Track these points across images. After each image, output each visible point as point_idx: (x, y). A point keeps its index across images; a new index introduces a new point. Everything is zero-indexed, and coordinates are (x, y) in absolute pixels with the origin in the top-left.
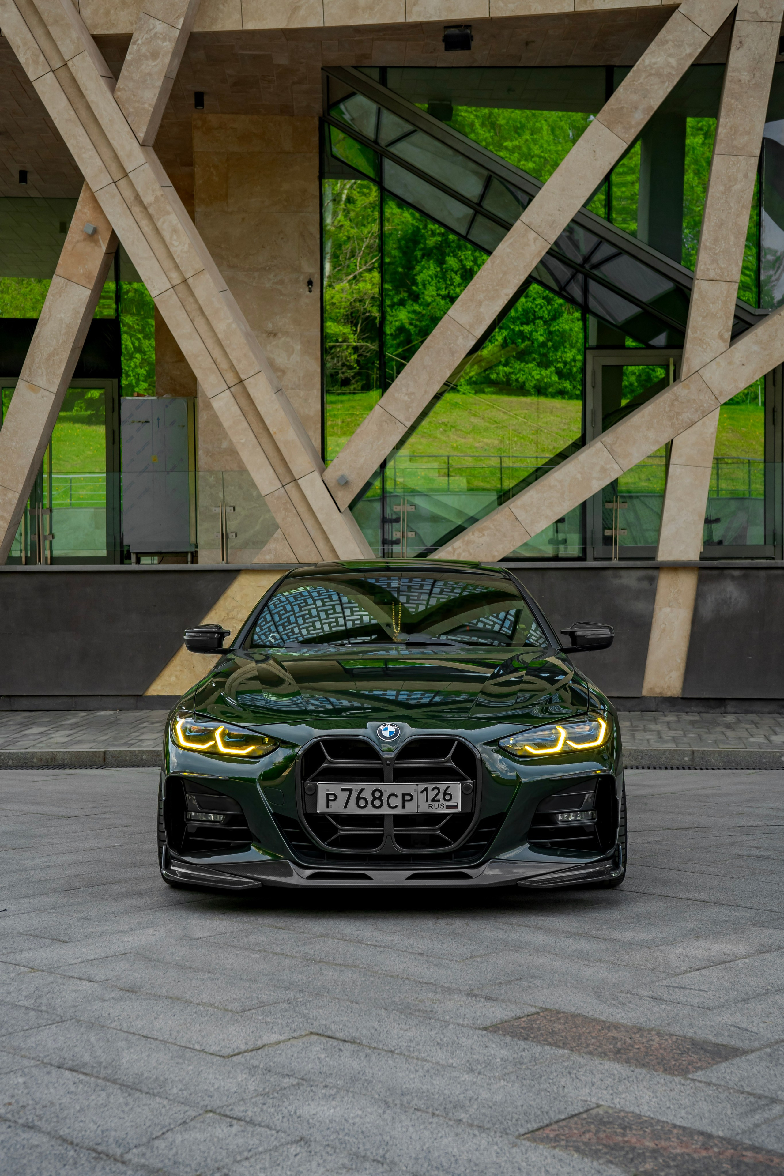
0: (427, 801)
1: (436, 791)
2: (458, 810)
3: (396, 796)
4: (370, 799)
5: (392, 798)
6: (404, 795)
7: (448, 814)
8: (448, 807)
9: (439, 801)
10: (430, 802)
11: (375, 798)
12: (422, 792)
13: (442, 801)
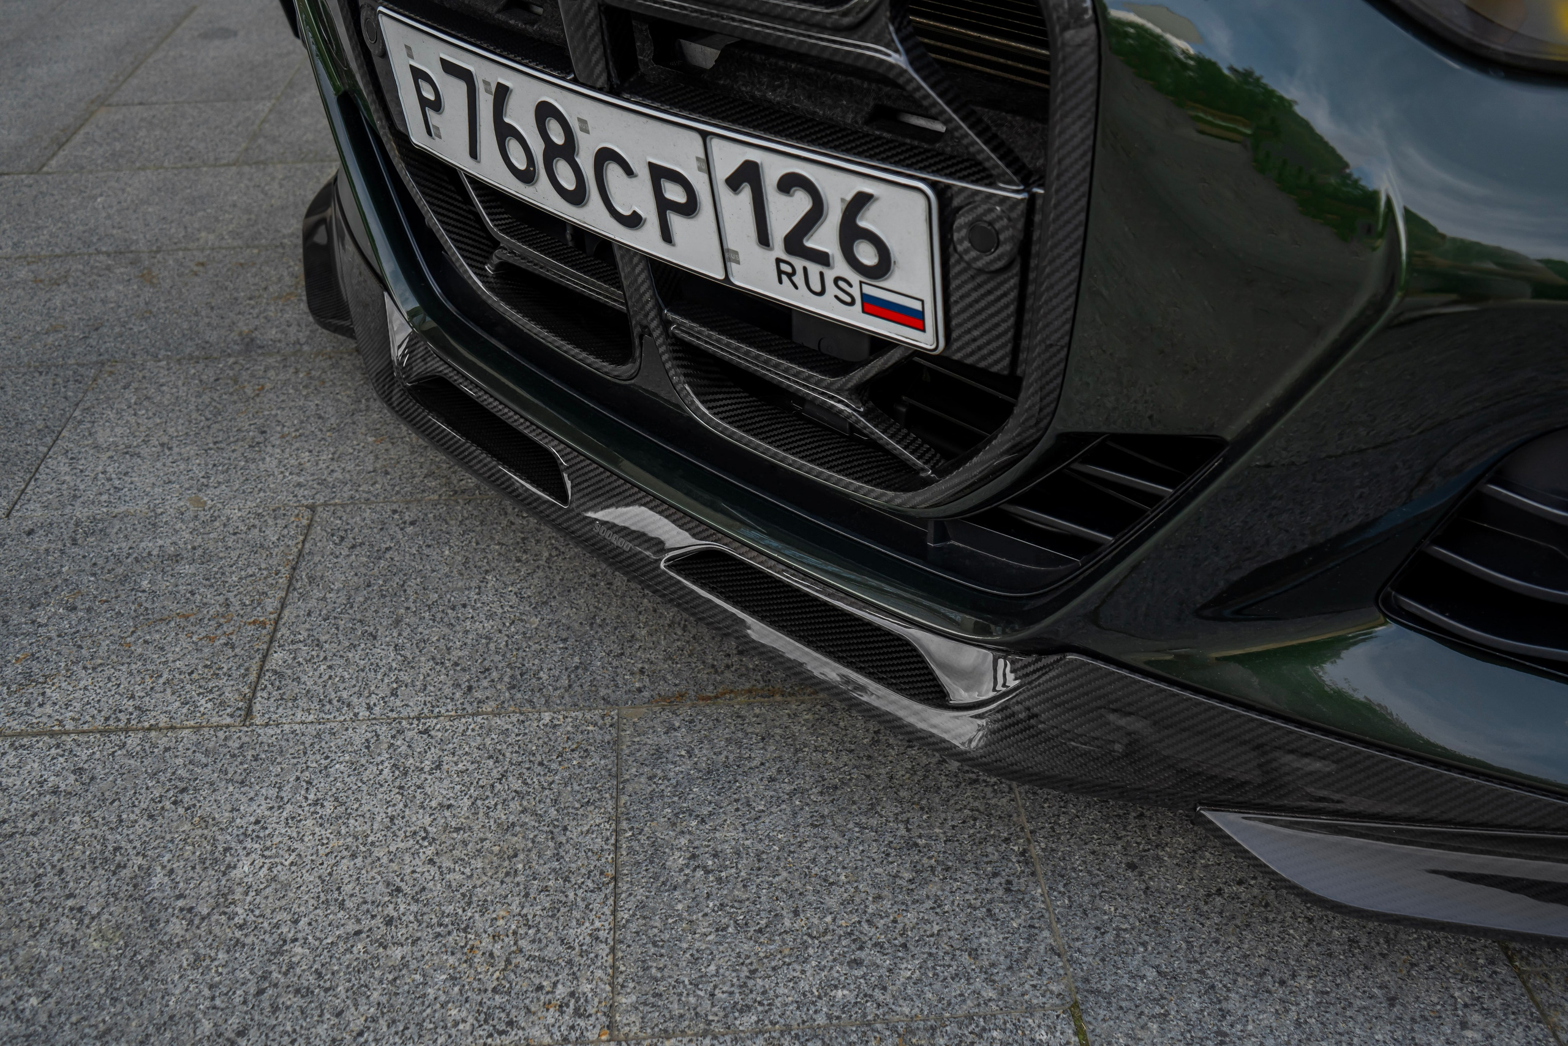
0: (764, 239)
1: (801, 203)
2: (925, 340)
3: (629, 172)
4: (537, 147)
5: (613, 172)
6: (659, 174)
7: (881, 345)
8: (872, 306)
9: (822, 259)
10: (779, 251)
11: (552, 152)
12: (734, 183)
13: (840, 267)
